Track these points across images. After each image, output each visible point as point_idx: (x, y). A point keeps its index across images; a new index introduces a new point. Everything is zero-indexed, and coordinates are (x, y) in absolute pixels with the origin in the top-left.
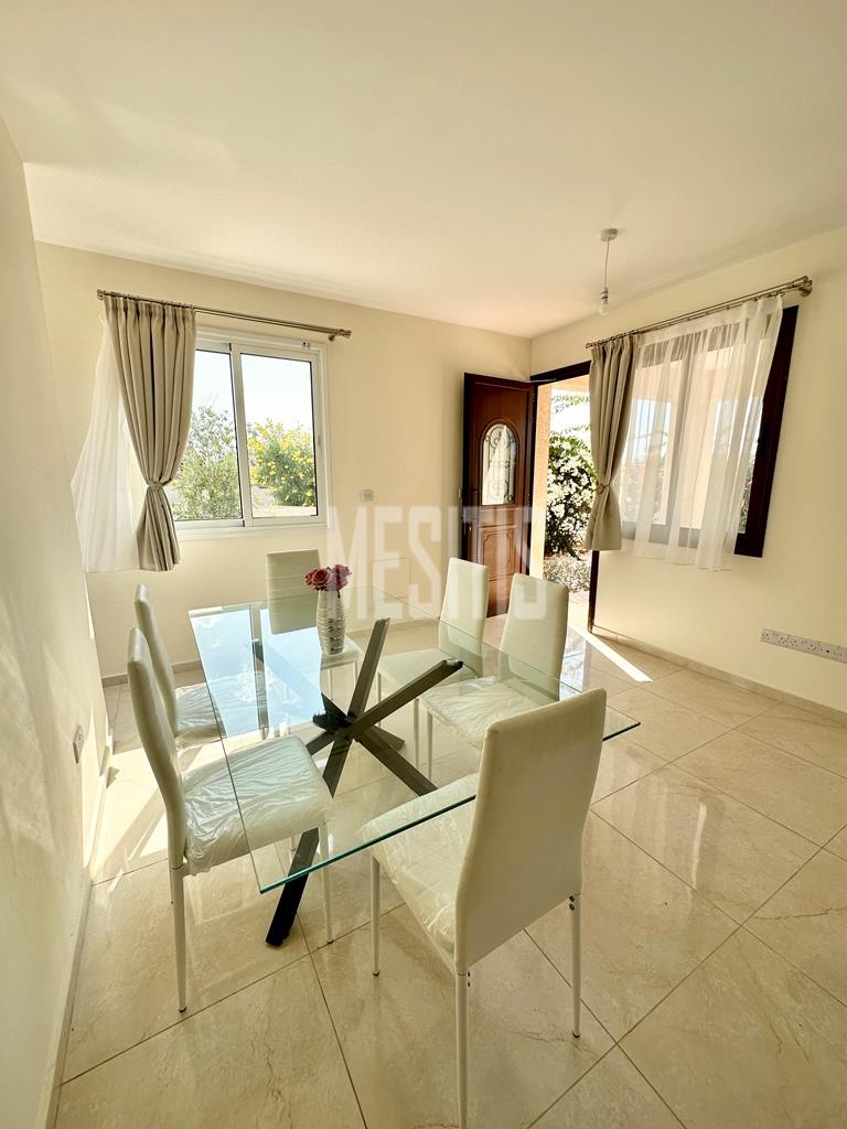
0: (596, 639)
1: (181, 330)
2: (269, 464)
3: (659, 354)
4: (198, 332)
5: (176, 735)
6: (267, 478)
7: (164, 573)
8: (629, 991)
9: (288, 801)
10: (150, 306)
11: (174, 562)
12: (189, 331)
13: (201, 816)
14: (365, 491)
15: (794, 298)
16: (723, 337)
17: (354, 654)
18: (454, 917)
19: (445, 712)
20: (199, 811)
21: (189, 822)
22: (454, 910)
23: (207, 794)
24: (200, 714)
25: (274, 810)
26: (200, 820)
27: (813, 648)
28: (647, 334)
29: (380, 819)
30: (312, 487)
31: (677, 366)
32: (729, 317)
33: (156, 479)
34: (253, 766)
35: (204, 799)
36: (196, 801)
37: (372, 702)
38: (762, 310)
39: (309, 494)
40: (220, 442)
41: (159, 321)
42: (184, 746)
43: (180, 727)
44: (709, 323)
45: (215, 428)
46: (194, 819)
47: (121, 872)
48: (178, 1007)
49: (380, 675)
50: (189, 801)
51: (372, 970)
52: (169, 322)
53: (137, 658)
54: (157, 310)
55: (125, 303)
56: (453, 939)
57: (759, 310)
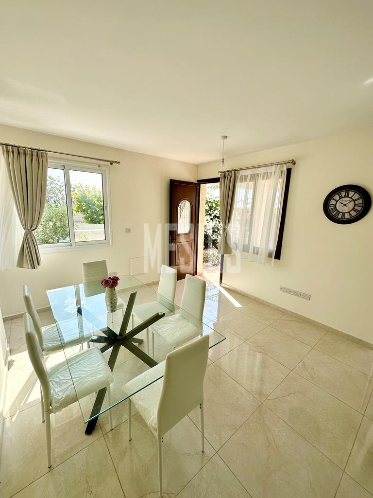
0: (222, 288)
1: (41, 162)
2: (82, 204)
3: (245, 179)
4: (49, 160)
5: (43, 350)
6: (80, 209)
7: (34, 270)
8: (223, 433)
9: (94, 378)
10: (25, 150)
11: (38, 265)
12: (45, 162)
13: (57, 388)
14: (127, 229)
15: (290, 166)
16: (267, 176)
17: (122, 305)
18: (157, 419)
19: (159, 332)
20: (56, 386)
21: (52, 392)
22: (157, 416)
23: (59, 378)
24: (53, 340)
25: (88, 383)
26: (57, 390)
27: (296, 293)
28: (240, 171)
29: (130, 382)
30: (102, 215)
31: (252, 184)
32: (269, 169)
33: (29, 228)
34: (78, 363)
35: (57, 380)
36: (54, 381)
37: (129, 329)
38: (279, 169)
39: (101, 217)
40: (57, 192)
41: (30, 157)
42: (47, 355)
43: (44, 346)
44: (262, 171)
45: (54, 185)
46: (54, 390)
47: (18, 411)
48: (48, 466)
49: (133, 315)
50: (51, 381)
51: (129, 438)
52: (35, 158)
53: (29, 330)
54: (29, 152)
55: (12, 149)
56: (157, 427)
57: (278, 169)
